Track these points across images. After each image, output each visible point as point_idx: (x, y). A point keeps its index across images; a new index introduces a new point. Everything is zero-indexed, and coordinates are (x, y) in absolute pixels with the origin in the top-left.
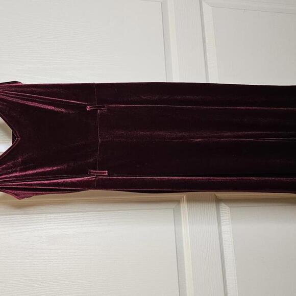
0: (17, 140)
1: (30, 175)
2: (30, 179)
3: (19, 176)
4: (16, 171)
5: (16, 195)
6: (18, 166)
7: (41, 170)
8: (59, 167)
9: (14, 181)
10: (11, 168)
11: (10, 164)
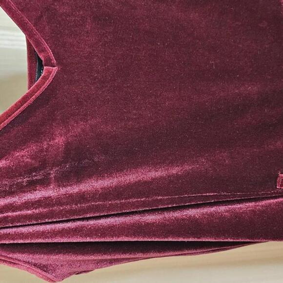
0: (50, 72)
1: (95, 195)
2: (97, 209)
3: (59, 201)
4: (44, 183)
5: (44, 268)
6: (54, 165)
7: (131, 177)
8: (175, 171)
9: (38, 219)
10: (29, 170)
11: (24, 155)
